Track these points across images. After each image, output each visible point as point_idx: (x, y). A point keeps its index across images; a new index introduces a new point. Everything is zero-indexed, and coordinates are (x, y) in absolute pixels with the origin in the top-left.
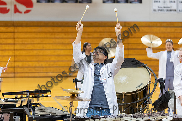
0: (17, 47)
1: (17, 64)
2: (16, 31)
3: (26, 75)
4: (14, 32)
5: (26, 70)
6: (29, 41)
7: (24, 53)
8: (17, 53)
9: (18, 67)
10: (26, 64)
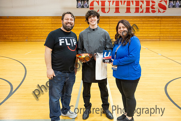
0: (162, 27)
1: (161, 35)
2: (161, 20)
3: (165, 40)
4: (161, 21)
5: (165, 38)
6: (167, 25)
7: (164, 30)
8: (161, 30)
9: (161, 36)
10: (165, 35)
